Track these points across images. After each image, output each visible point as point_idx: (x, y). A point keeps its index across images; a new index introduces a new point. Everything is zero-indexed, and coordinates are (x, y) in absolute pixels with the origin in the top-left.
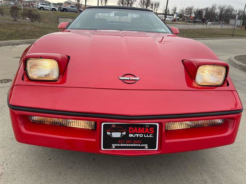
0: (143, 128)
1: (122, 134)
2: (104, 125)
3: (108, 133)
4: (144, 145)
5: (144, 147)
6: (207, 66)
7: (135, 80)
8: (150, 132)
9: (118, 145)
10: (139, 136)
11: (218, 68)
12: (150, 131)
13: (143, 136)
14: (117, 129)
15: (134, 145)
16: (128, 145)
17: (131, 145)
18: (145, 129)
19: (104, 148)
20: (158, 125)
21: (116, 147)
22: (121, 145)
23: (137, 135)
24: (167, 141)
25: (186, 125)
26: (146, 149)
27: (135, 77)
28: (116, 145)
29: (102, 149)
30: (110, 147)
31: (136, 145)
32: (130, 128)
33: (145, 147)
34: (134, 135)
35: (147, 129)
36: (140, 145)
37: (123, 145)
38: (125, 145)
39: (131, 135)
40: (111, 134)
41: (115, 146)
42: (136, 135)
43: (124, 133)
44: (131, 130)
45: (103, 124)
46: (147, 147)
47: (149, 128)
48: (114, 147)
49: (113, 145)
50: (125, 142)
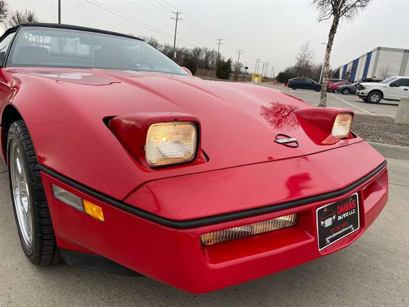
0: (347, 204)
1: (333, 220)
2: (318, 212)
4: (350, 227)
5: (350, 230)
7: (294, 142)
8: (353, 207)
9: (331, 237)
12: (352, 205)
13: (349, 214)
14: (328, 214)
15: (344, 230)
16: (338, 233)
17: (341, 231)
18: (349, 204)
20: (357, 194)
21: (331, 240)
22: (334, 235)
23: (344, 215)
26: (352, 231)
27: (290, 137)
28: (329, 238)
29: (319, 249)
30: (325, 243)
32: (338, 208)
34: (342, 217)
36: (347, 229)
39: (340, 218)
40: (324, 224)
43: (334, 217)
44: (339, 210)
46: (353, 229)
47: (352, 202)
48: (328, 241)
49: (327, 239)
50: (336, 229)
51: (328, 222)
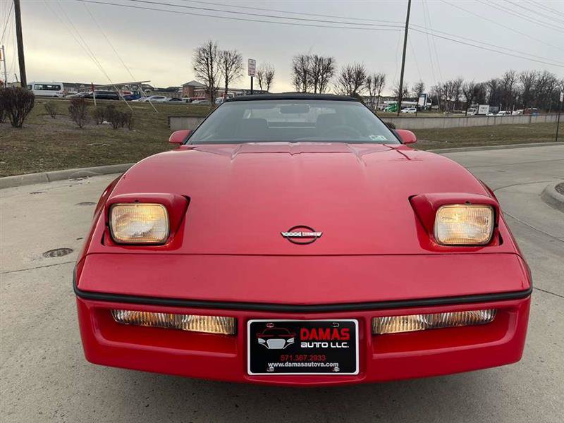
0: (328, 330)
1: (287, 343)
2: (252, 324)
3: (261, 341)
4: (331, 365)
5: (331, 369)
6: (457, 205)
7: (313, 237)
8: (342, 338)
9: (281, 365)
10: (320, 345)
11: (477, 209)
12: (341, 336)
13: (329, 345)
14: (277, 332)
15: (312, 365)
16: (299, 365)
17: (306, 365)
18: (332, 331)
19: (252, 371)
20: (356, 322)
21: (277, 369)
22: (287, 364)
23: (318, 345)
24: (376, 356)
25: (417, 324)
26: (335, 372)
27: (313, 231)
28: (276, 365)
29: (250, 373)
30: (265, 369)
31: (316, 365)
32: (302, 330)
33: (333, 367)
34: (311, 345)
35: (336, 331)
36: (322, 365)
37: (290, 365)
38: (295, 364)
39: (305, 345)
40: (266, 343)
41: (275, 368)
42: (315, 345)
43: (291, 341)
44: (305, 335)
45: (249, 323)
46: (337, 369)
47: (339, 329)
48: (272, 369)
49: (270, 365)
50: (294, 357)
51: (276, 344)
